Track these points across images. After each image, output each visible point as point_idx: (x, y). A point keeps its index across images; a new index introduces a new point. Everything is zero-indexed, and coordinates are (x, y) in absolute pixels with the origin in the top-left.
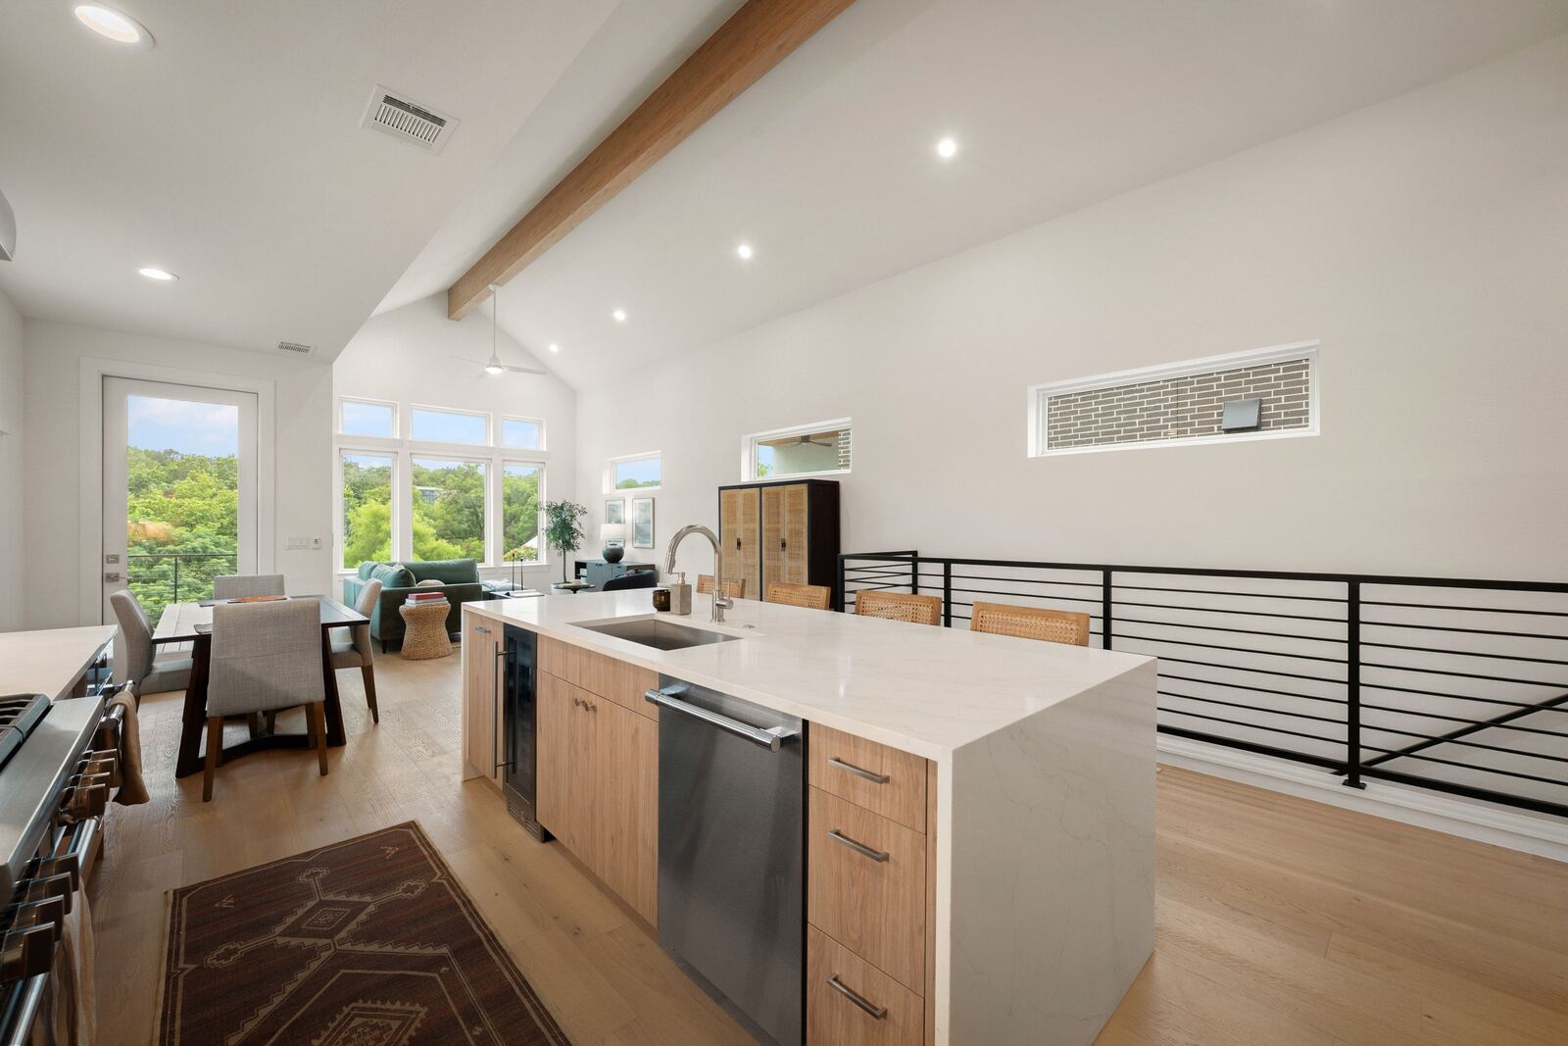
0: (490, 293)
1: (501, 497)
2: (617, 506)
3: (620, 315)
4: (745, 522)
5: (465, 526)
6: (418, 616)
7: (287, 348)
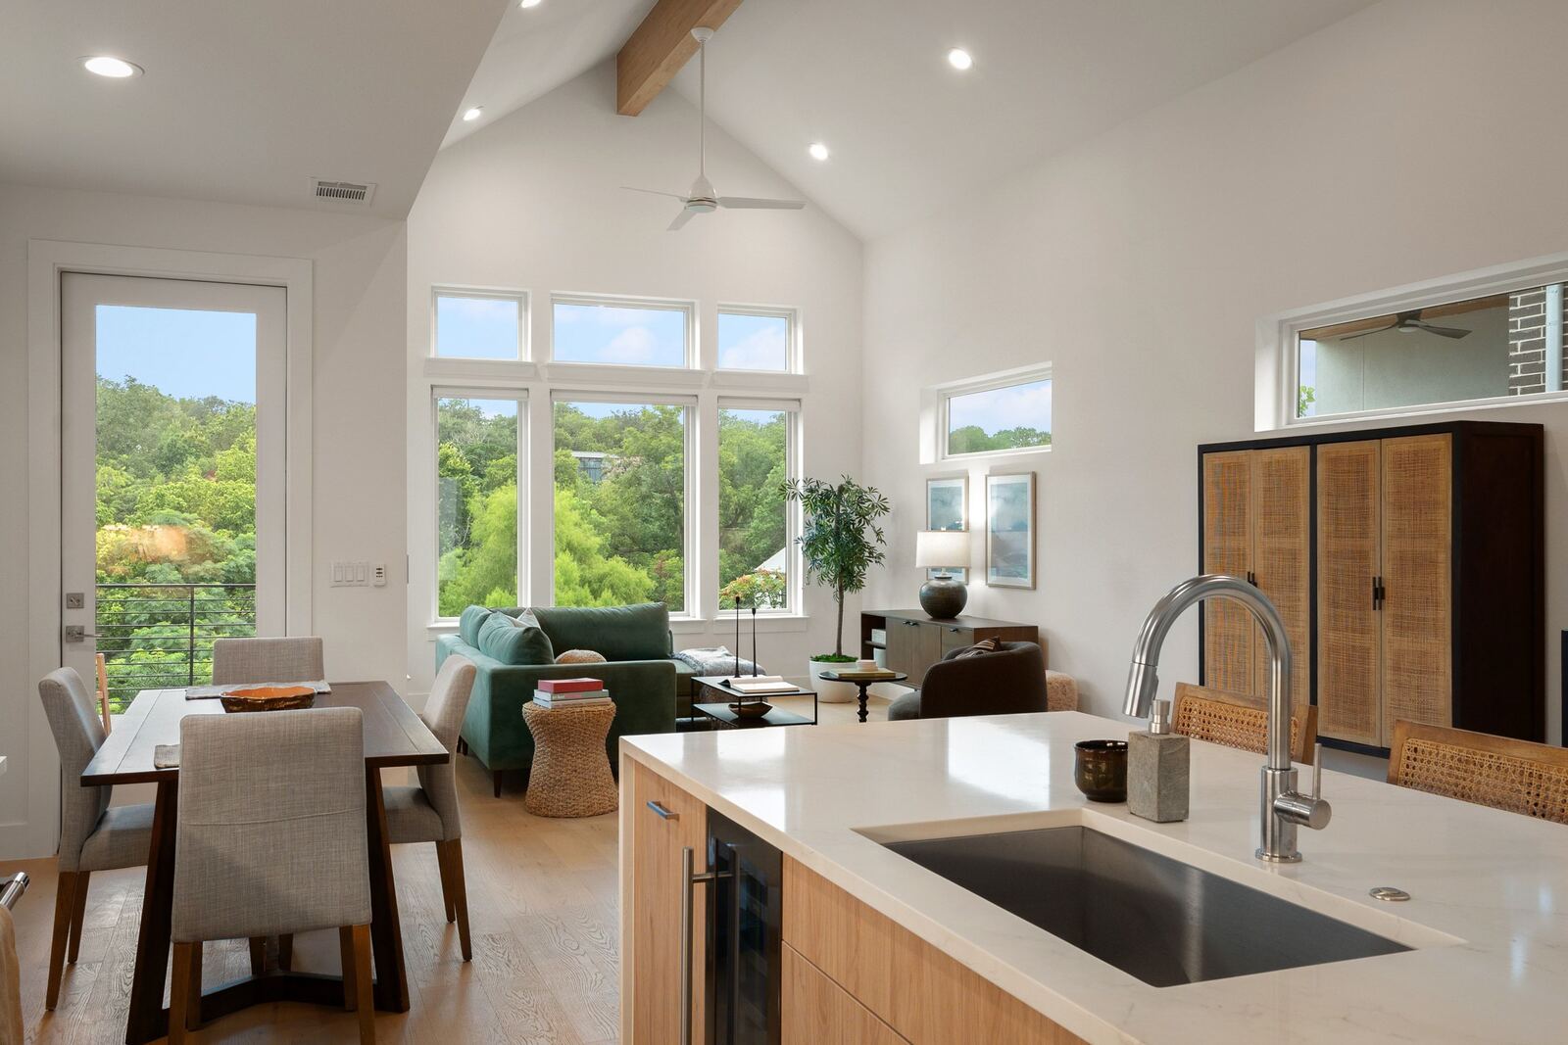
0: (696, 46)
1: (717, 471)
2: (954, 492)
3: (960, 59)
4: (1269, 533)
5: (654, 527)
6: (556, 726)
7: (330, 193)
